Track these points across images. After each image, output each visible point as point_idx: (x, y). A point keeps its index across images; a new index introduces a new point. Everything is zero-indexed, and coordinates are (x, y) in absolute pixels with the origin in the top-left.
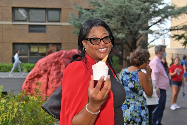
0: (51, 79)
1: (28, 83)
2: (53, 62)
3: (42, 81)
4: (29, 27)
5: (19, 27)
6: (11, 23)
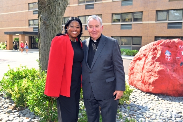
0: (147, 61)
1: (132, 63)
2: (152, 49)
3: (141, 62)
4: (168, 25)
5: (160, 25)
6: (154, 22)
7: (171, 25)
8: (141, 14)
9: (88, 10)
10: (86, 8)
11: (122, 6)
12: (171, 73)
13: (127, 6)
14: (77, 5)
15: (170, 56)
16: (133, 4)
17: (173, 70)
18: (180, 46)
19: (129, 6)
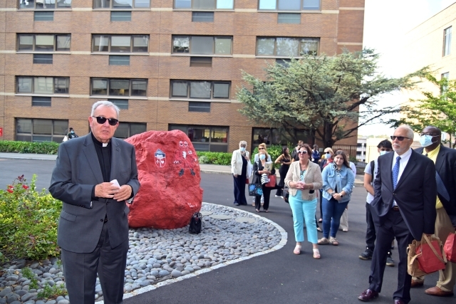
4: (189, 105)
5: (177, 105)
6: (167, 99)
7: (194, 106)
8: (145, 83)
9: (40, 65)
10: (35, 62)
11: (109, 64)
12: (163, 189)
13: (119, 67)
14: (14, 52)
15: (164, 160)
16: (131, 63)
17: (166, 184)
18: (181, 142)
19: (124, 67)
